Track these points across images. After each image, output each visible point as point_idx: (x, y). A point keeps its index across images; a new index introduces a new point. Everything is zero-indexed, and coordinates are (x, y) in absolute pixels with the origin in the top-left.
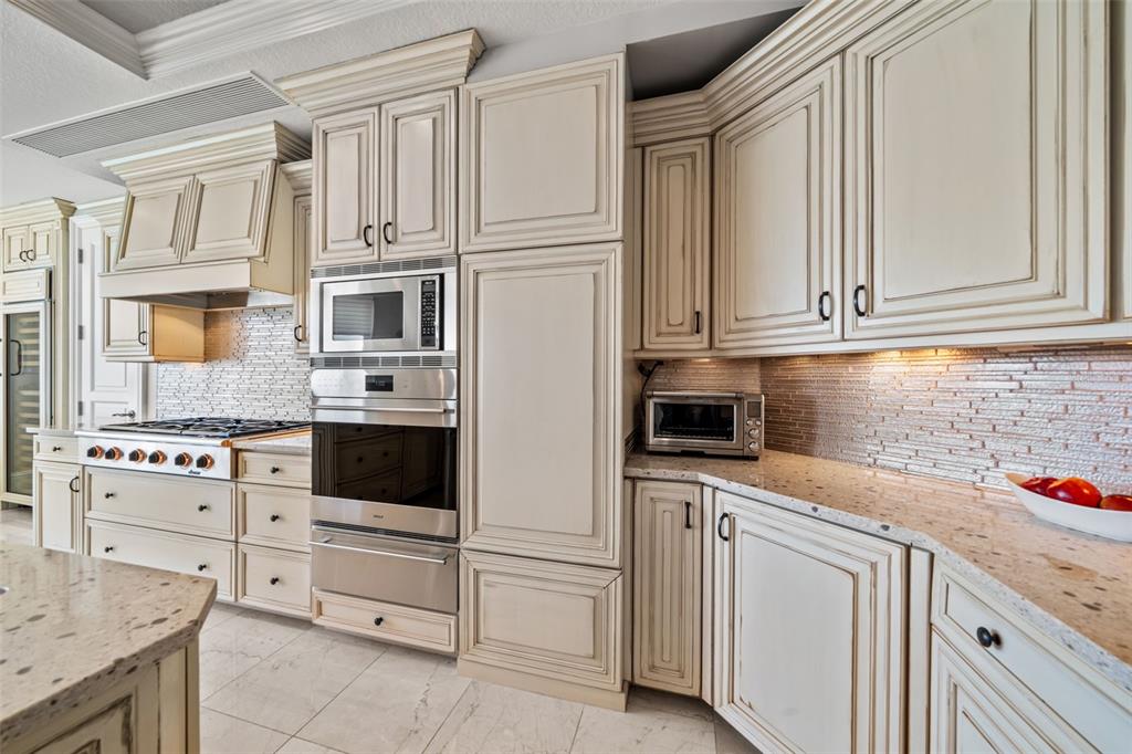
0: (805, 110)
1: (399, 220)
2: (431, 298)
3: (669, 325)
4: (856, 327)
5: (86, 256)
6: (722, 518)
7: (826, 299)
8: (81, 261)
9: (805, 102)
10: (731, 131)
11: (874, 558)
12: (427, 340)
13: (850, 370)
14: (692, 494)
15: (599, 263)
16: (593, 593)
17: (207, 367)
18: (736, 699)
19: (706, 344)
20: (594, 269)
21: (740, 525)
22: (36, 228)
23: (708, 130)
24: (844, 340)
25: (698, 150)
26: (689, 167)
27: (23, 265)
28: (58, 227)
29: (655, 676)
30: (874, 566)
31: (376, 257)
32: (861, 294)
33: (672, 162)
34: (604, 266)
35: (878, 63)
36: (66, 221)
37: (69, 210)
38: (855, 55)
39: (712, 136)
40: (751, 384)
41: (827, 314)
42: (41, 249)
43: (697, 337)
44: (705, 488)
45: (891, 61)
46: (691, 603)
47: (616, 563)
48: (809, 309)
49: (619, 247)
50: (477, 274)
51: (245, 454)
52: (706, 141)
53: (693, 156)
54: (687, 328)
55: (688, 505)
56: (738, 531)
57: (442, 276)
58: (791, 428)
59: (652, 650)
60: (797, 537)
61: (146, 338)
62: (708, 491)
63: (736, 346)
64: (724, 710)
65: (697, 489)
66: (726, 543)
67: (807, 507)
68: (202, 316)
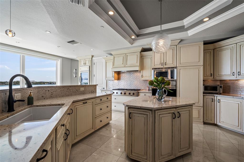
0: (230, 49)
1: (167, 62)
2: (172, 72)
3: (206, 75)
4: (238, 77)
5: (95, 64)
6: (218, 100)
7: (234, 73)
8: (94, 64)
9: (231, 48)
10: (218, 49)
11: (241, 101)
12: (172, 78)
13: (237, 82)
14: (213, 97)
15: (199, 68)
16: (198, 110)
17: (118, 81)
18: (221, 122)
19: (213, 78)
20: (199, 69)
21: (221, 100)
22: (86, 59)
23: (213, 48)
24: (236, 78)
25: (211, 51)
26: (210, 53)
27: (84, 65)
28: (91, 59)
29: (207, 121)
30: (241, 102)
31: (163, 67)
32: (239, 73)
33: (207, 53)
34: (200, 69)
35: (241, 46)
36: (92, 58)
37: (93, 56)
38: (238, 44)
39: (214, 49)
40: (218, 83)
41: (234, 75)
42: (87, 62)
43: (211, 77)
44: (215, 97)
45: (243, 46)
46: (213, 111)
47: (202, 106)
48: (231, 74)
49: (202, 66)
50: (180, 69)
51: (140, 93)
52: (213, 50)
53: (211, 52)
54: (209, 76)
55: (212, 99)
56: (221, 101)
57: (174, 70)
58: (226, 90)
59: (207, 118)
60: (230, 101)
61: (114, 77)
62: (216, 97)
63: (218, 78)
64: (219, 124)
65: (214, 97)
66: (219, 103)
67: (232, 97)
68: (117, 73)
